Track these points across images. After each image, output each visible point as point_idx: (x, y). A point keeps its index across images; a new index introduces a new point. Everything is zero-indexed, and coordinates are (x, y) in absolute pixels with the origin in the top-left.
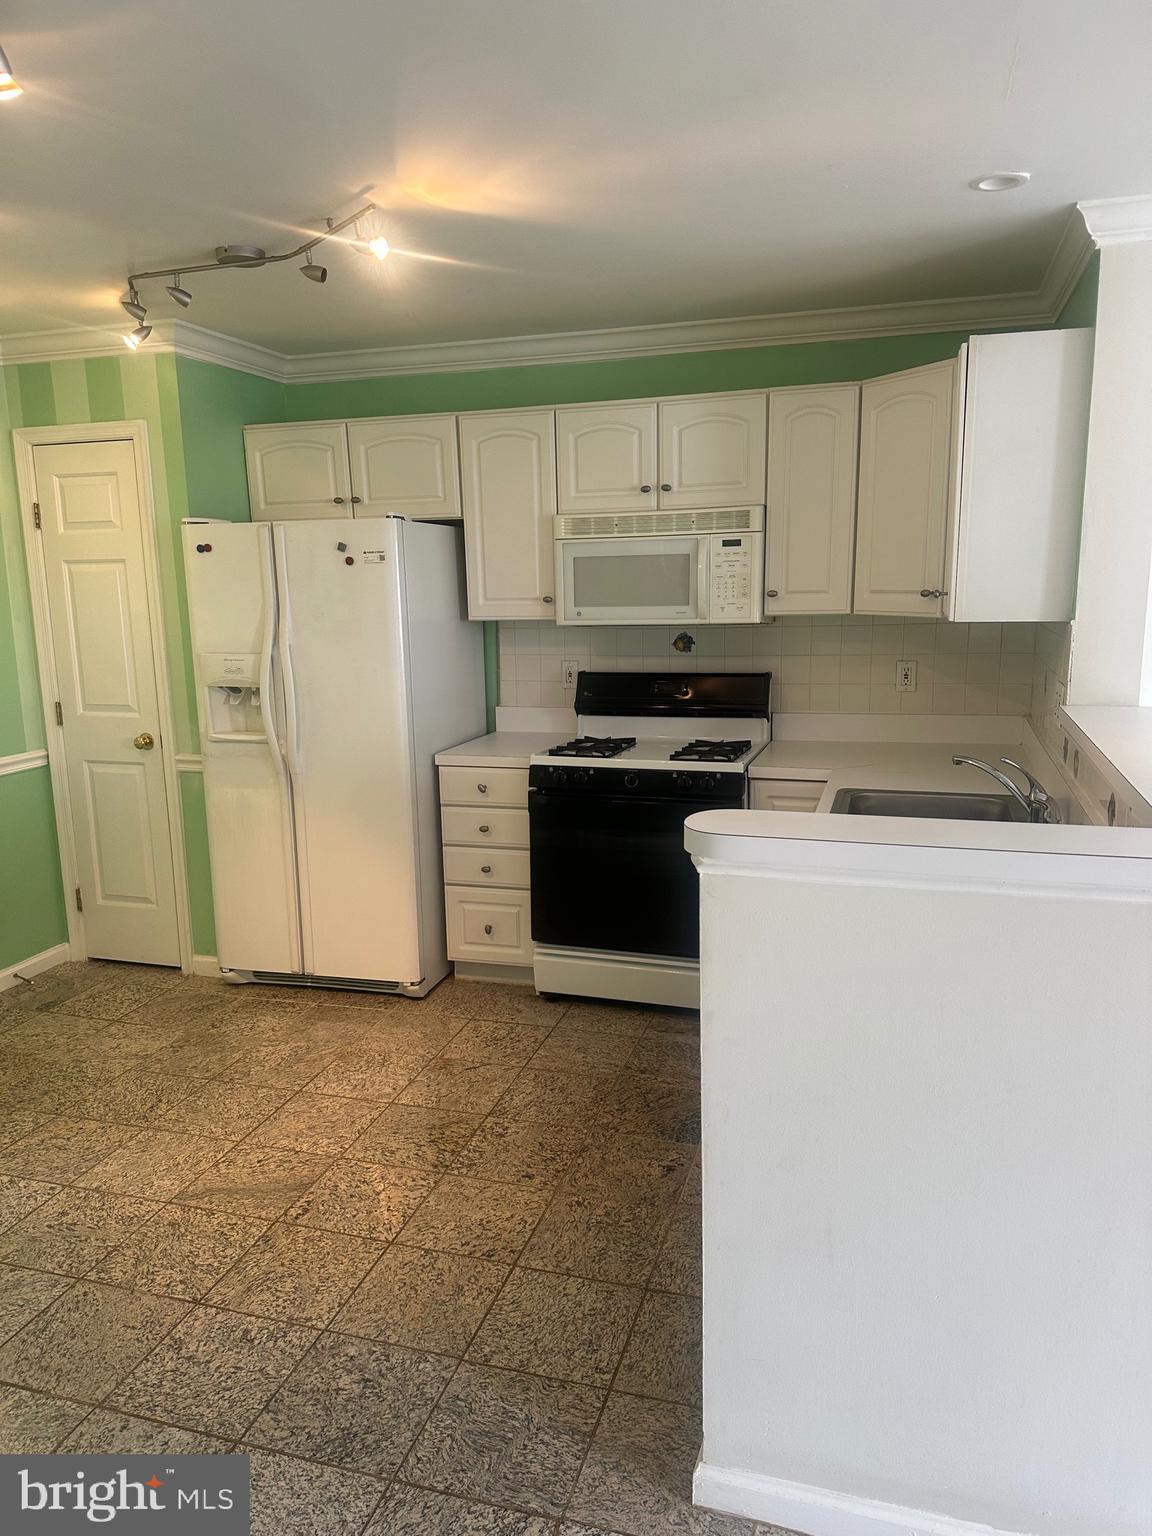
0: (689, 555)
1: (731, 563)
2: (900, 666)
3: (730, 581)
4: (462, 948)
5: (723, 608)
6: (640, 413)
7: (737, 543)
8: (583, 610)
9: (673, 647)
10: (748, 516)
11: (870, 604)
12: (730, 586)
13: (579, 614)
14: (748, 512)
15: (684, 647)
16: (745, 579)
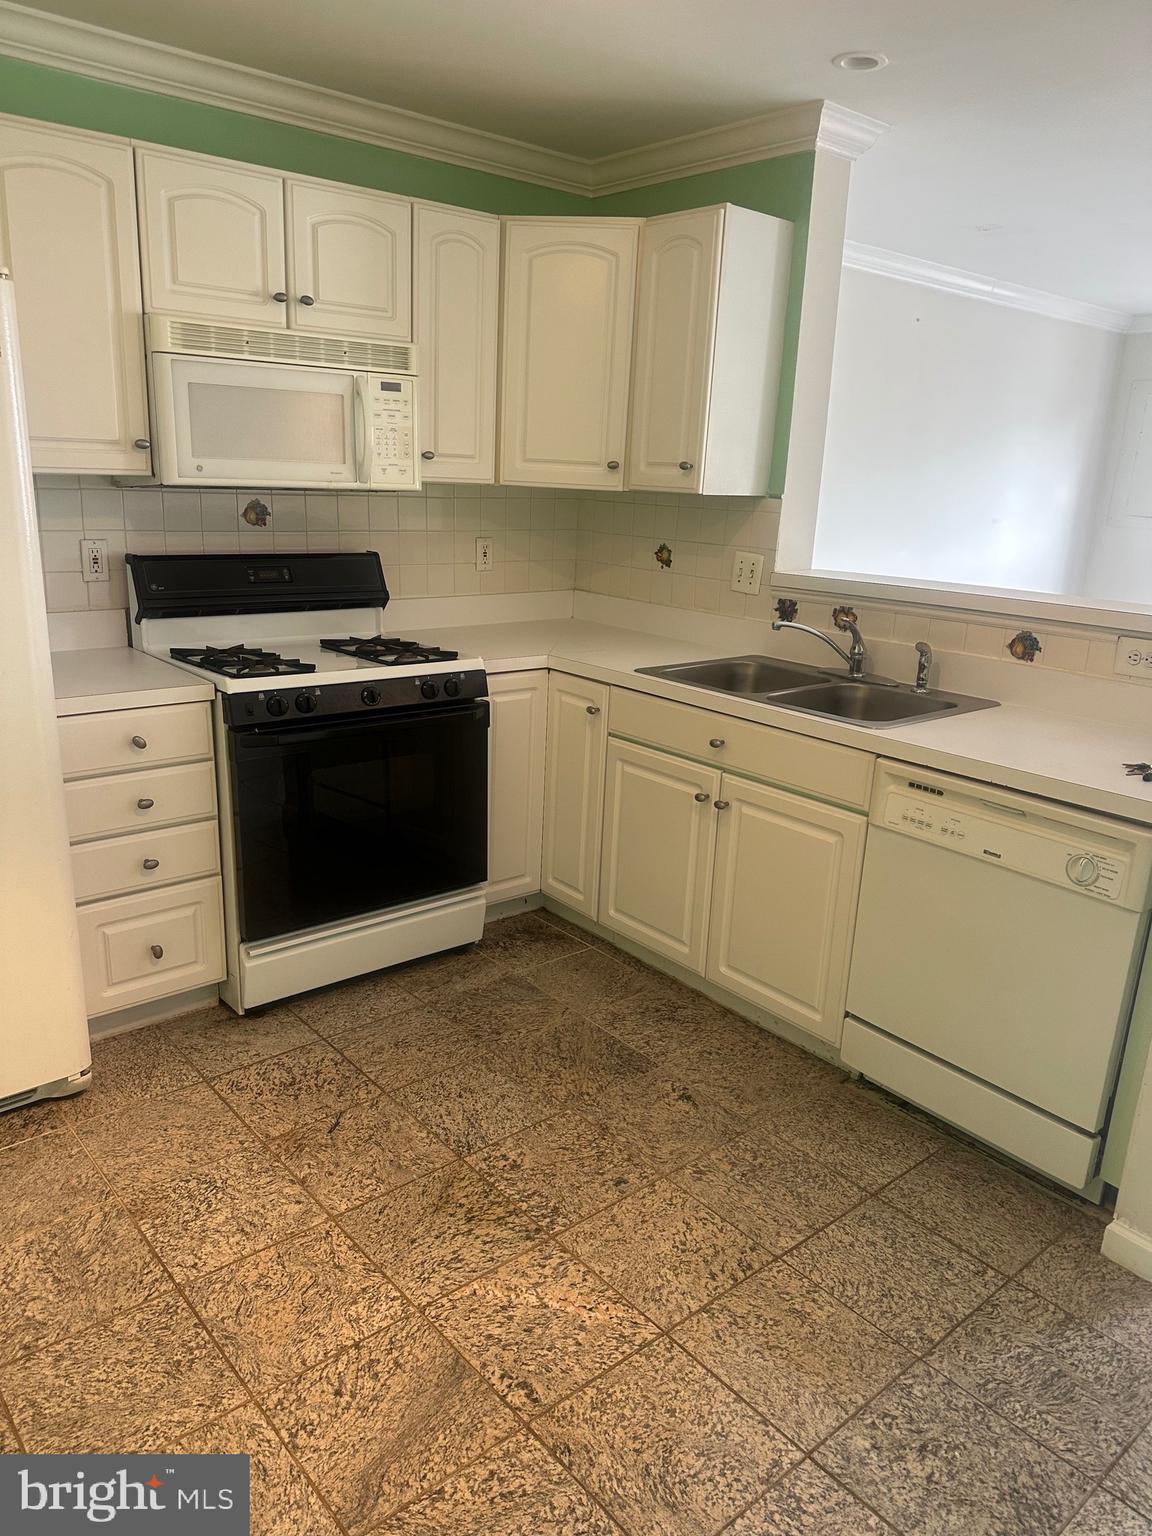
0: (342, 396)
1: (392, 413)
2: (480, 543)
3: (391, 435)
4: (105, 995)
5: (384, 470)
6: (262, 184)
7: (395, 387)
8: (208, 464)
9: (242, 520)
10: (406, 354)
11: (522, 472)
12: (391, 442)
13: (200, 468)
14: (407, 349)
15: (257, 519)
16: (406, 435)
